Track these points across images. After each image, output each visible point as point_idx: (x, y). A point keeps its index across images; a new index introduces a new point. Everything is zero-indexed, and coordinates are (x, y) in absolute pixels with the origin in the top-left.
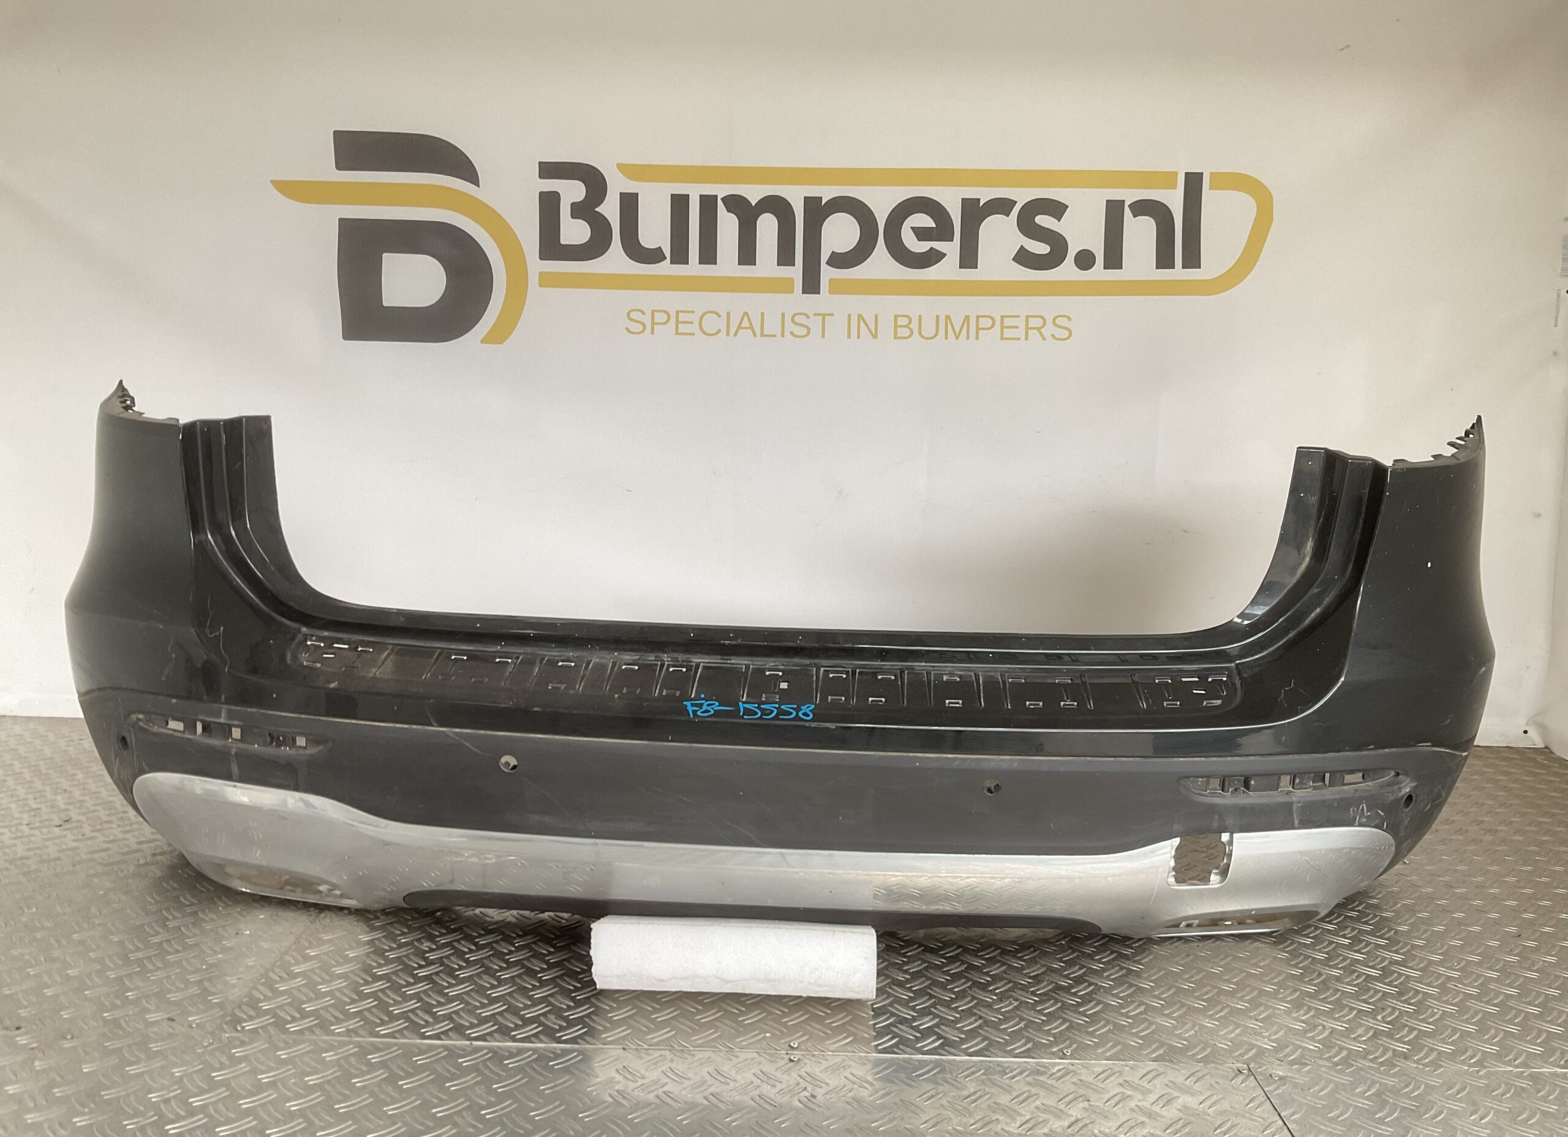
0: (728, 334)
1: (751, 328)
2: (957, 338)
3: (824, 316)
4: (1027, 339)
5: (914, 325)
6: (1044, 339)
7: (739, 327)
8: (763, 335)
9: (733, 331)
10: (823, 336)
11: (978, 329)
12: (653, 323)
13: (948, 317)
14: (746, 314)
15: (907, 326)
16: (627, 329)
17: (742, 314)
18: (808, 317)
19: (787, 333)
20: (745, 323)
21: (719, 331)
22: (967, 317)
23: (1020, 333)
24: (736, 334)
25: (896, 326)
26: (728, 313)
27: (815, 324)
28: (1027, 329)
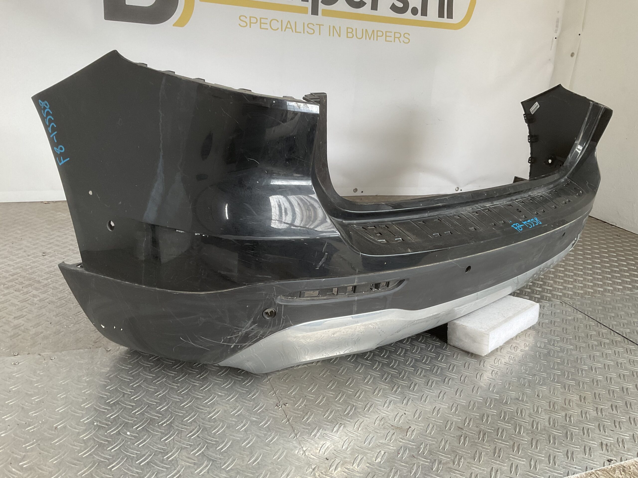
0: (282, 30)
1: (291, 28)
2: (370, 39)
3: (320, 25)
4: (394, 42)
5: (354, 33)
6: (400, 42)
7: (286, 27)
8: (296, 32)
9: (283, 30)
10: (320, 34)
11: (377, 36)
12: (250, 23)
13: (366, 30)
14: (289, 22)
15: (351, 33)
16: (239, 24)
17: (287, 22)
18: (314, 25)
19: (305, 32)
20: (289, 26)
21: (278, 28)
22: (373, 31)
23: (392, 39)
24: (285, 31)
25: (347, 32)
26: (282, 21)
27: (316, 28)
28: (395, 37)
